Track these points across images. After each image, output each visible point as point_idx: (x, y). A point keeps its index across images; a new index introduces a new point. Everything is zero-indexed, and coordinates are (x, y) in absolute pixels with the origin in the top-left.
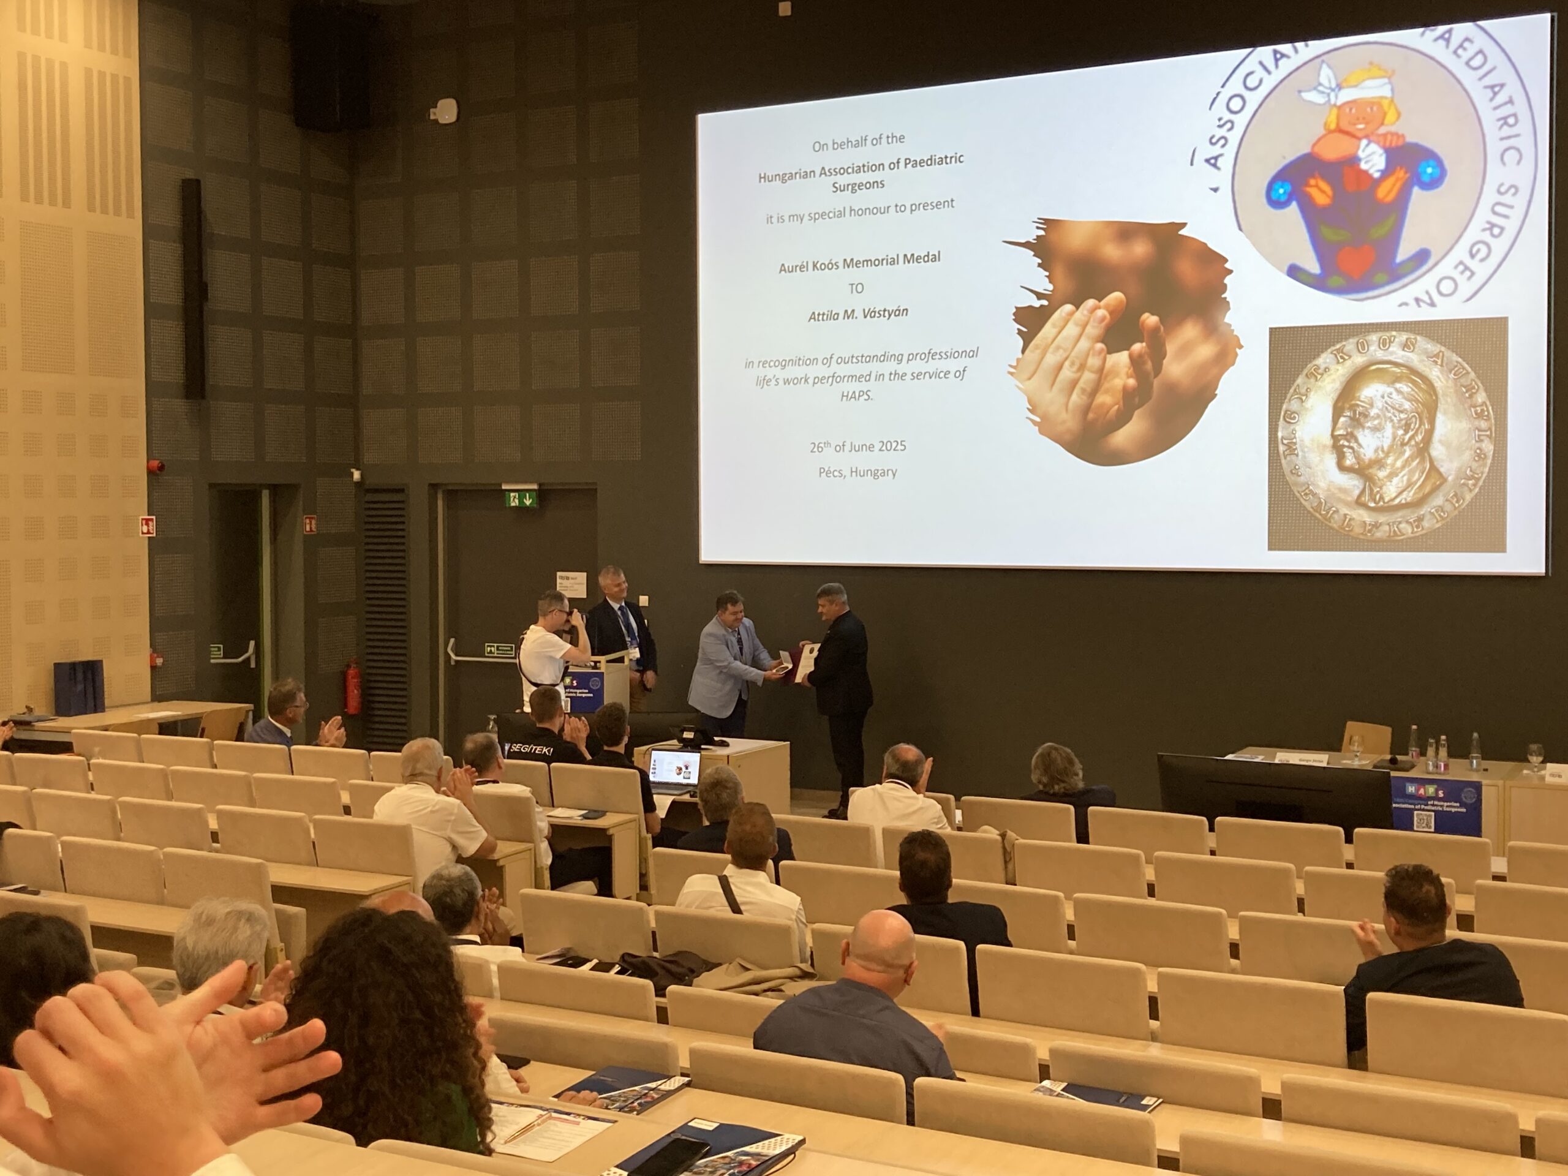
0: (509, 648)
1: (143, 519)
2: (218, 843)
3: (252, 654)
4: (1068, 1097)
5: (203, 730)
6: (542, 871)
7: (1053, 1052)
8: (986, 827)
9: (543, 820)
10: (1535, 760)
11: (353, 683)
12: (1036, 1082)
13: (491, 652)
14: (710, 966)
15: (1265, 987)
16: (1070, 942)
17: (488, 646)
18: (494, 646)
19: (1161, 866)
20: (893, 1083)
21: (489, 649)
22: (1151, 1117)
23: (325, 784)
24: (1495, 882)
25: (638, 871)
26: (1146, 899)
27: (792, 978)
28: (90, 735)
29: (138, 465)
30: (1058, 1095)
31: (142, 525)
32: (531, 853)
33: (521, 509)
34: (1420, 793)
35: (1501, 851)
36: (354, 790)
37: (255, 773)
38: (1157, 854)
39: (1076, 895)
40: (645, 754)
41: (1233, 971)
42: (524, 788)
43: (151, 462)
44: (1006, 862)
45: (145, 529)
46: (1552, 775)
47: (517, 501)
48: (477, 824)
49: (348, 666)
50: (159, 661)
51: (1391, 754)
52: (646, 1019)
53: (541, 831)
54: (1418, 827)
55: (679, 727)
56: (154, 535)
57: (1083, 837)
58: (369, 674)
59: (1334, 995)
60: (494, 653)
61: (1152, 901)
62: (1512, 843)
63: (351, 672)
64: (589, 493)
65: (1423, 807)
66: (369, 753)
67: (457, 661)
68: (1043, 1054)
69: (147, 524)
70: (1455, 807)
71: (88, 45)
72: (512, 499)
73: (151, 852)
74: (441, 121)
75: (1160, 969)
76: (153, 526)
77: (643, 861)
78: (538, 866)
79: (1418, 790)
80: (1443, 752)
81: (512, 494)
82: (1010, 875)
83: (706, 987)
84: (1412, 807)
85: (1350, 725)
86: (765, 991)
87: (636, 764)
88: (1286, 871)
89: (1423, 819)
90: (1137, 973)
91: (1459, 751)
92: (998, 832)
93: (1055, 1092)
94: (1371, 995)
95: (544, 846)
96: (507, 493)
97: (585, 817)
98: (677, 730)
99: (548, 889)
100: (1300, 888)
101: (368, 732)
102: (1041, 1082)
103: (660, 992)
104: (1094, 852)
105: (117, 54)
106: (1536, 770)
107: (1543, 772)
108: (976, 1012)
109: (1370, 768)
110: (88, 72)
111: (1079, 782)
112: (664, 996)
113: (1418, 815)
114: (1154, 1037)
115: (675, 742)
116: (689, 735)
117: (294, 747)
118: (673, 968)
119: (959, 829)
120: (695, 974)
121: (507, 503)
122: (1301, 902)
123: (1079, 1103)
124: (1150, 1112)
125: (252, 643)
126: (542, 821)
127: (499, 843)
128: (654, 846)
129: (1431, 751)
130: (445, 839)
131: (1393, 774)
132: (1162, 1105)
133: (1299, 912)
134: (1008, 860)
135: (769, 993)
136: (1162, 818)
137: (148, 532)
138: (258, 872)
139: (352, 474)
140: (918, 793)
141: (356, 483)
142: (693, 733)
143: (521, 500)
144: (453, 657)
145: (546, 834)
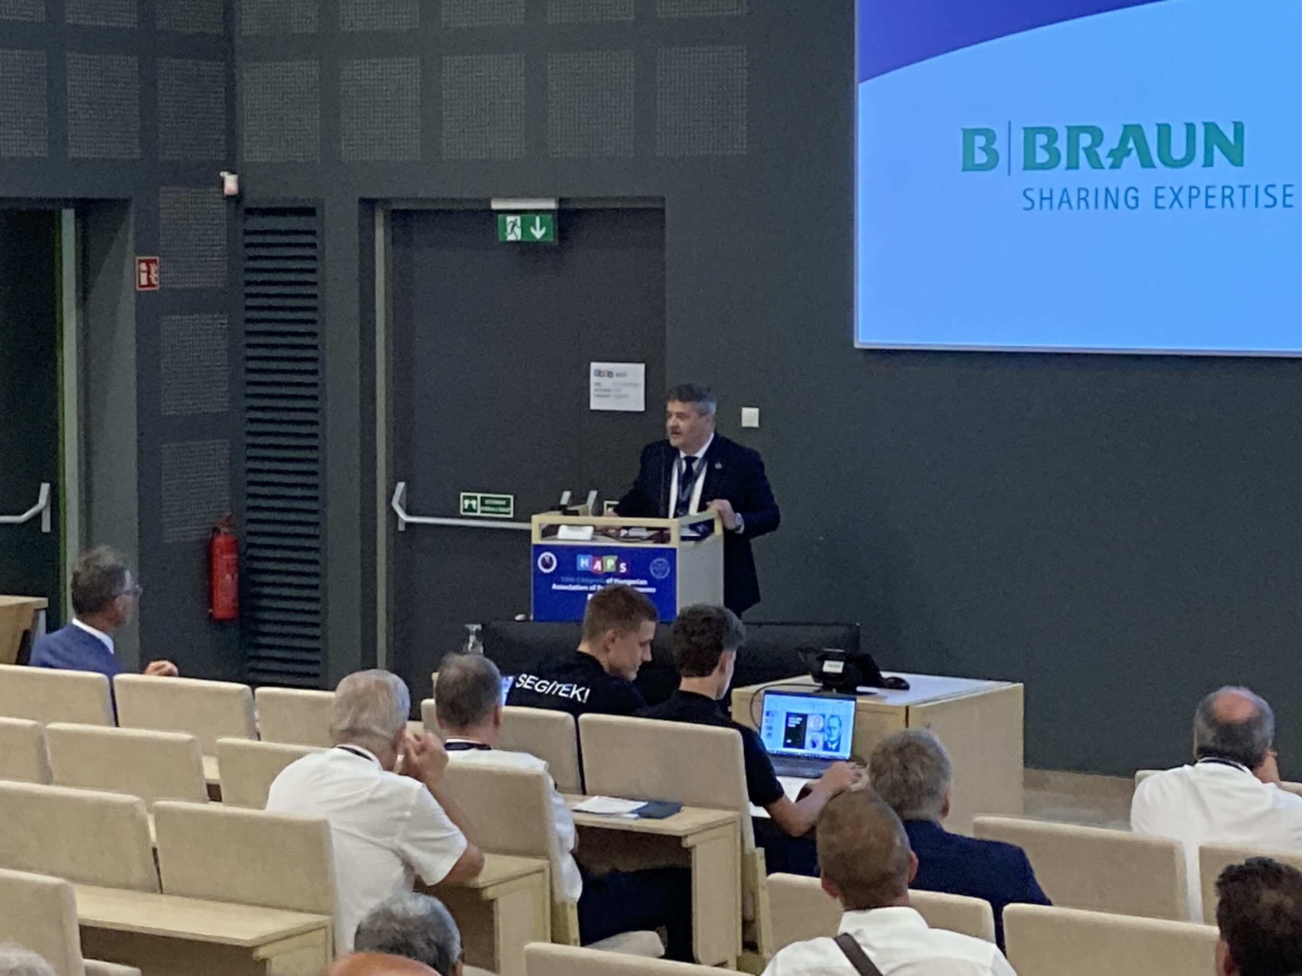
0: (504, 503)
3: (45, 507)
6: (565, 912)
11: (224, 560)
13: (470, 509)
17: (465, 498)
18: (476, 498)
21: (467, 502)
23: (174, 744)
25: (740, 913)
33: (526, 247)
36: (227, 757)
37: (50, 722)
40: (752, 701)
42: (535, 759)
47: (518, 231)
48: (449, 824)
49: (216, 531)
53: (562, 840)
55: (817, 652)
58: (252, 546)
60: (476, 511)
63: (220, 540)
64: (651, 216)
66: (253, 690)
67: (409, 525)
72: (509, 228)
77: (748, 895)
78: (558, 900)
81: (510, 219)
87: (735, 718)
95: (568, 865)
96: (500, 216)
97: (642, 814)
98: (812, 657)
99: (575, 944)
101: (251, 653)
115: (808, 679)
116: (833, 667)
117: (118, 677)
121: (500, 233)
125: (45, 488)
126: (562, 820)
127: (488, 857)
128: (770, 871)
130: (393, 851)
138: (54, 902)
139: (222, 182)
141: (229, 198)
142: (841, 664)
143: (525, 230)
144: (403, 516)
145: (571, 844)
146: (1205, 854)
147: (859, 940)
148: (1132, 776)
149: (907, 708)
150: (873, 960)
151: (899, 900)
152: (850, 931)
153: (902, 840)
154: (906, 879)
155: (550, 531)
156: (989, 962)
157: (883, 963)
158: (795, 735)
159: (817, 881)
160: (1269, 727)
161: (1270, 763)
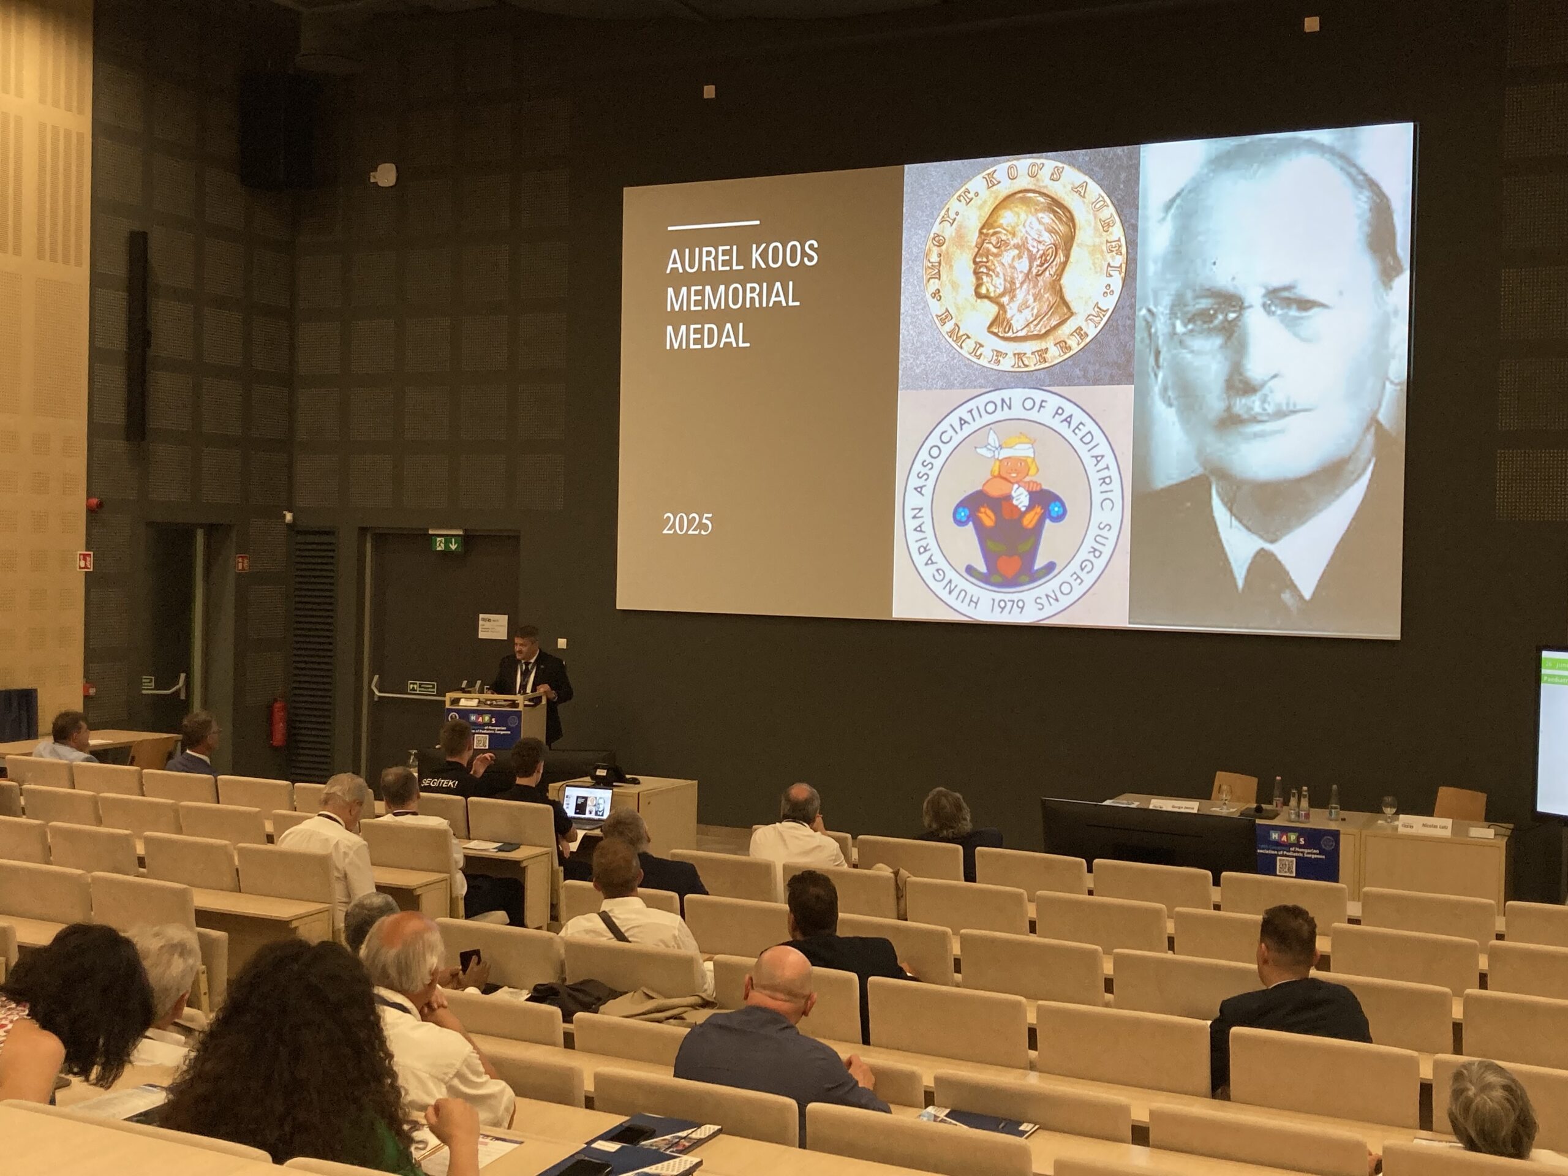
0: (431, 686)
1: (80, 554)
2: (144, 867)
3: (183, 686)
4: (950, 1123)
5: (133, 758)
7: (938, 1080)
8: (880, 865)
9: (459, 849)
10: (1389, 811)
11: (279, 715)
12: (921, 1108)
13: (413, 689)
14: (615, 994)
15: (1137, 1023)
16: (956, 975)
17: (411, 683)
18: (416, 684)
19: (1043, 904)
20: (787, 1107)
21: (412, 686)
22: (1028, 1144)
23: (250, 813)
24: (1351, 925)
25: (550, 902)
26: (1027, 935)
27: (694, 1007)
28: (21, 761)
29: (78, 502)
30: (942, 1121)
31: (80, 560)
32: (446, 884)
33: (446, 553)
34: (1283, 839)
35: (1356, 896)
36: (277, 820)
37: (182, 801)
38: (1038, 893)
39: (963, 931)
40: (559, 790)
41: (1107, 1005)
42: (442, 820)
43: (90, 500)
44: (898, 898)
45: (82, 564)
46: (1405, 826)
47: (443, 545)
49: (275, 700)
50: (92, 691)
51: (1257, 803)
52: (554, 1044)
53: (456, 862)
54: (1280, 872)
55: (594, 765)
56: (91, 570)
57: (970, 875)
58: (295, 708)
59: (1200, 1029)
60: (416, 691)
61: (1033, 938)
62: (1366, 889)
63: (278, 705)
64: (512, 540)
65: (1285, 853)
66: (293, 785)
67: (380, 697)
68: (928, 1081)
69: (85, 560)
70: (1315, 854)
71: (42, 101)
72: (438, 543)
73: (80, 875)
74: (380, 184)
75: (1040, 1002)
76: (90, 561)
77: (554, 891)
78: (454, 896)
79: (1281, 837)
80: (1305, 803)
81: (439, 539)
82: (902, 912)
83: (612, 1014)
84: (1276, 852)
85: (1220, 775)
86: (668, 1018)
87: (550, 799)
88: (1158, 912)
89: (1286, 863)
90: (1017, 1006)
91: (1319, 801)
92: (891, 870)
93: (938, 1117)
94: (1235, 1030)
95: (460, 876)
96: (433, 537)
97: (500, 850)
98: (591, 767)
100: (1170, 927)
101: (292, 764)
102: (926, 1108)
103: (567, 1017)
104: (981, 891)
105: (70, 111)
106: (1389, 820)
107: (1396, 823)
108: (866, 1040)
109: (1236, 816)
110: (42, 127)
111: (967, 826)
112: (571, 1022)
113: (1280, 860)
114: (1032, 1066)
115: (588, 779)
116: (602, 773)
117: (220, 777)
118: (580, 996)
119: (855, 866)
120: (601, 1002)
121: (433, 546)
122: (1171, 941)
123: (962, 1129)
124: (1027, 1138)
125: (183, 676)
126: (457, 852)
128: (565, 879)
129: (1293, 802)
131: (1258, 821)
132: (1039, 1131)
133: (1169, 949)
134: (900, 896)
135: (671, 1021)
136: (1043, 859)
137: (86, 567)
138: (182, 897)
139: (284, 516)
140: (815, 831)
141: (288, 525)
142: (606, 771)
143: (447, 543)
144: (377, 693)
145: (461, 864)
146: (786, 868)
147: (611, 914)
148: (751, 827)
149: (639, 794)
150: (617, 924)
151: (633, 893)
152: (607, 910)
153: (637, 863)
154: (638, 882)
155: (456, 701)
156: (677, 925)
157: (623, 926)
158: (581, 807)
159: (590, 884)
160: (817, 803)
161: (819, 820)
